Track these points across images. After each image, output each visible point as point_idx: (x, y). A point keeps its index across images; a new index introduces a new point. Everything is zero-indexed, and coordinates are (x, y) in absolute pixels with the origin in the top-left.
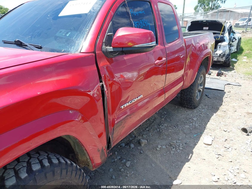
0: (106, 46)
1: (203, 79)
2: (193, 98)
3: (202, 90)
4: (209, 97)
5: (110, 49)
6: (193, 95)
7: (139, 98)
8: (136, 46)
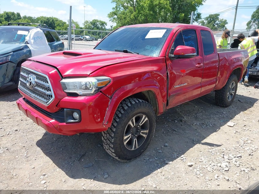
0: (171, 54)
1: (234, 85)
2: (224, 97)
3: (233, 94)
4: (241, 102)
5: (173, 56)
6: (225, 95)
7: (185, 85)
8: (186, 55)
